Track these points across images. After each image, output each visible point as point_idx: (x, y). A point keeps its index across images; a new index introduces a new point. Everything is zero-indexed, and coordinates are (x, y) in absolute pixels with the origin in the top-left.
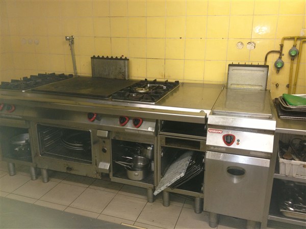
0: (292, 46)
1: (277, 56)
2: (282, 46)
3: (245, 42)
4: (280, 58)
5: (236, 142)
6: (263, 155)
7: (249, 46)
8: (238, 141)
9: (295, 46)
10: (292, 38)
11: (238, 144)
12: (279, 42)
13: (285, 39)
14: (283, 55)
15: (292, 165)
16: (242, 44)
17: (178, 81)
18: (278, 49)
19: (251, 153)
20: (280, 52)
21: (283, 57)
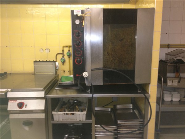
0: (68, 51)
1: (61, 56)
2: (63, 51)
3: (44, 49)
4: (63, 57)
5: (25, 106)
6: (40, 111)
7: (47, 51)
8: (26, 105)
9: (69, 51)
10: (67, 47)
11: (26, 107)
12: (62, 49)
13: (64, 47)
14: (65, 55)
15: (59, 114)
16: (43, 50)
17: (6, 72)
18: (62, 52)
19: (34, 111)
20: (63, 54)
21: (64, 56)
